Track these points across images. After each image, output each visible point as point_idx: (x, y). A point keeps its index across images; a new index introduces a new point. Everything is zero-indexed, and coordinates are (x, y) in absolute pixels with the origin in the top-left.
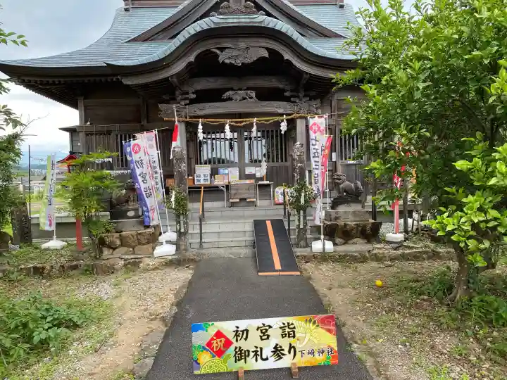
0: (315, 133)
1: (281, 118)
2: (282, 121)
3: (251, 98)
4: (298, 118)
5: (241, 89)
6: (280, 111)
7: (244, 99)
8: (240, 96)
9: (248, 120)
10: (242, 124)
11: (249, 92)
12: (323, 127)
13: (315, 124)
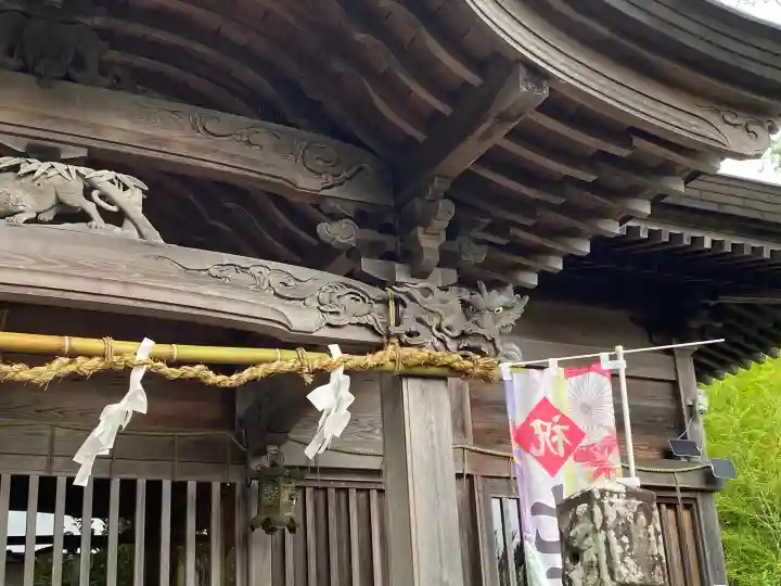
0: (552, 464)
1: (314, 360)
2: (322, 377)
3: (117, 218)
4: (411, 373)
5: (47, 154)
6: (304, 320)
7: (67, 214)
8: (38, 192)
9: (93, 352)
10: (45, 373)
11: (103, 177)
12: (600, 426)
13: (545, 410)
